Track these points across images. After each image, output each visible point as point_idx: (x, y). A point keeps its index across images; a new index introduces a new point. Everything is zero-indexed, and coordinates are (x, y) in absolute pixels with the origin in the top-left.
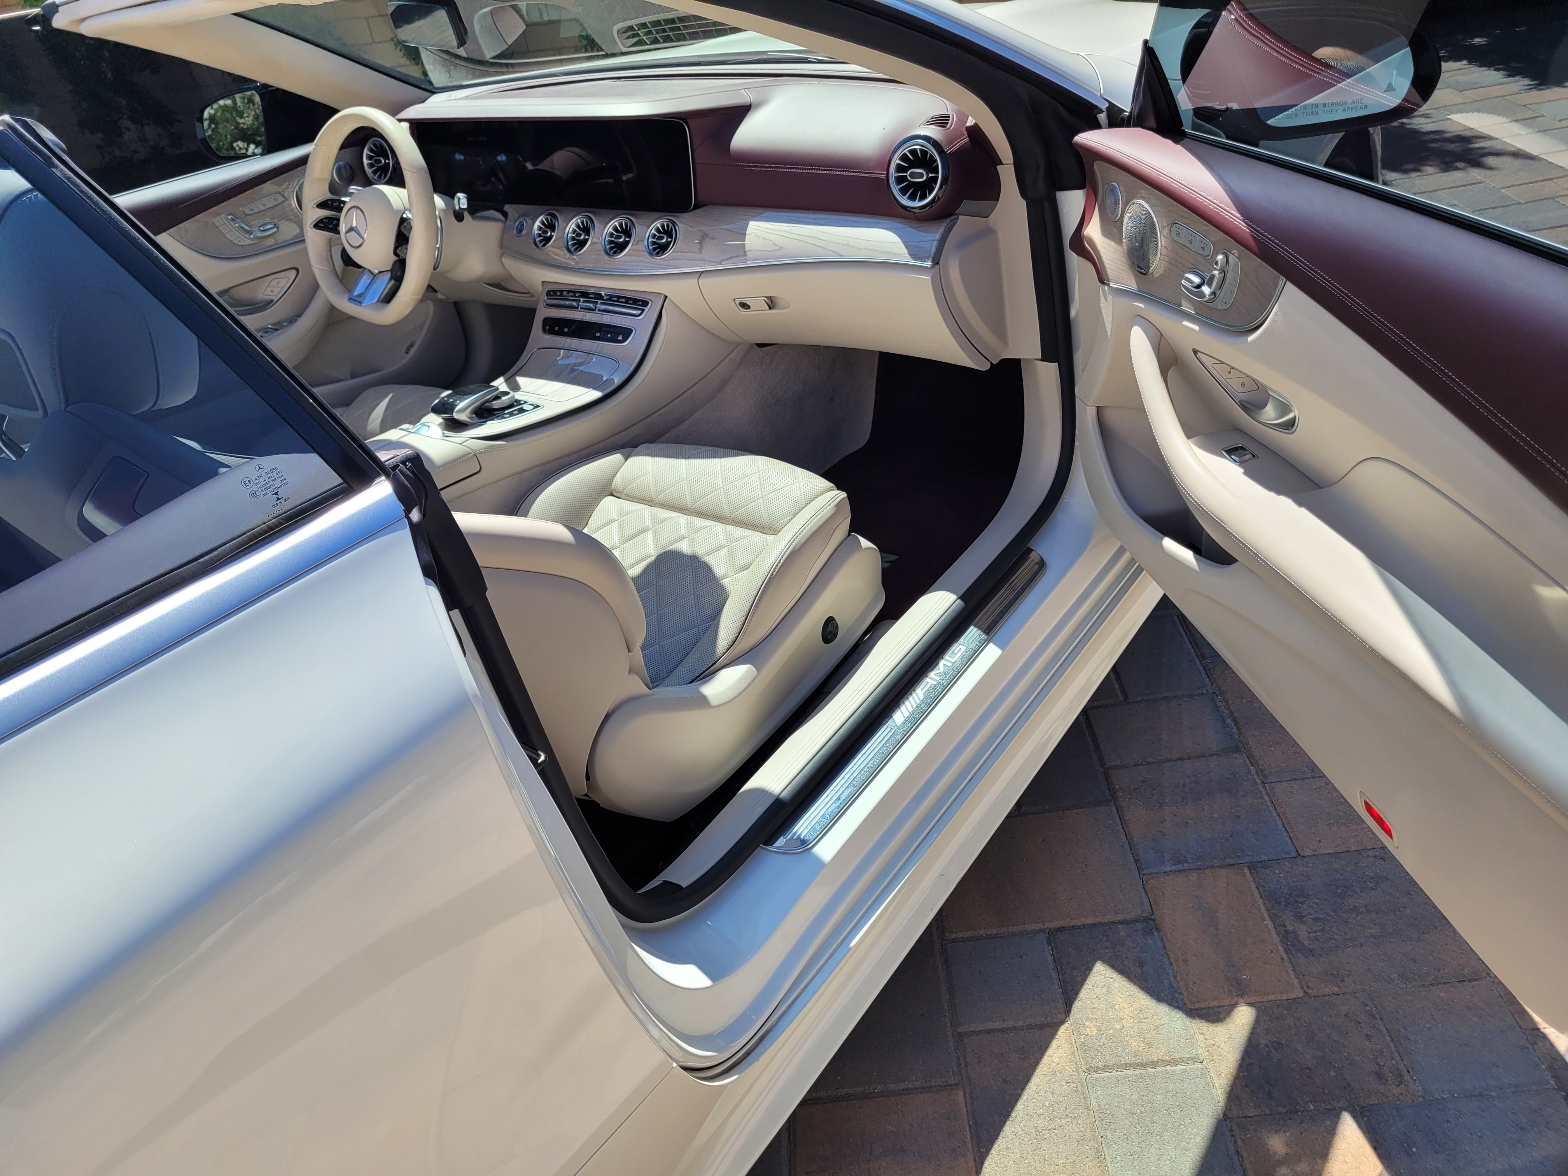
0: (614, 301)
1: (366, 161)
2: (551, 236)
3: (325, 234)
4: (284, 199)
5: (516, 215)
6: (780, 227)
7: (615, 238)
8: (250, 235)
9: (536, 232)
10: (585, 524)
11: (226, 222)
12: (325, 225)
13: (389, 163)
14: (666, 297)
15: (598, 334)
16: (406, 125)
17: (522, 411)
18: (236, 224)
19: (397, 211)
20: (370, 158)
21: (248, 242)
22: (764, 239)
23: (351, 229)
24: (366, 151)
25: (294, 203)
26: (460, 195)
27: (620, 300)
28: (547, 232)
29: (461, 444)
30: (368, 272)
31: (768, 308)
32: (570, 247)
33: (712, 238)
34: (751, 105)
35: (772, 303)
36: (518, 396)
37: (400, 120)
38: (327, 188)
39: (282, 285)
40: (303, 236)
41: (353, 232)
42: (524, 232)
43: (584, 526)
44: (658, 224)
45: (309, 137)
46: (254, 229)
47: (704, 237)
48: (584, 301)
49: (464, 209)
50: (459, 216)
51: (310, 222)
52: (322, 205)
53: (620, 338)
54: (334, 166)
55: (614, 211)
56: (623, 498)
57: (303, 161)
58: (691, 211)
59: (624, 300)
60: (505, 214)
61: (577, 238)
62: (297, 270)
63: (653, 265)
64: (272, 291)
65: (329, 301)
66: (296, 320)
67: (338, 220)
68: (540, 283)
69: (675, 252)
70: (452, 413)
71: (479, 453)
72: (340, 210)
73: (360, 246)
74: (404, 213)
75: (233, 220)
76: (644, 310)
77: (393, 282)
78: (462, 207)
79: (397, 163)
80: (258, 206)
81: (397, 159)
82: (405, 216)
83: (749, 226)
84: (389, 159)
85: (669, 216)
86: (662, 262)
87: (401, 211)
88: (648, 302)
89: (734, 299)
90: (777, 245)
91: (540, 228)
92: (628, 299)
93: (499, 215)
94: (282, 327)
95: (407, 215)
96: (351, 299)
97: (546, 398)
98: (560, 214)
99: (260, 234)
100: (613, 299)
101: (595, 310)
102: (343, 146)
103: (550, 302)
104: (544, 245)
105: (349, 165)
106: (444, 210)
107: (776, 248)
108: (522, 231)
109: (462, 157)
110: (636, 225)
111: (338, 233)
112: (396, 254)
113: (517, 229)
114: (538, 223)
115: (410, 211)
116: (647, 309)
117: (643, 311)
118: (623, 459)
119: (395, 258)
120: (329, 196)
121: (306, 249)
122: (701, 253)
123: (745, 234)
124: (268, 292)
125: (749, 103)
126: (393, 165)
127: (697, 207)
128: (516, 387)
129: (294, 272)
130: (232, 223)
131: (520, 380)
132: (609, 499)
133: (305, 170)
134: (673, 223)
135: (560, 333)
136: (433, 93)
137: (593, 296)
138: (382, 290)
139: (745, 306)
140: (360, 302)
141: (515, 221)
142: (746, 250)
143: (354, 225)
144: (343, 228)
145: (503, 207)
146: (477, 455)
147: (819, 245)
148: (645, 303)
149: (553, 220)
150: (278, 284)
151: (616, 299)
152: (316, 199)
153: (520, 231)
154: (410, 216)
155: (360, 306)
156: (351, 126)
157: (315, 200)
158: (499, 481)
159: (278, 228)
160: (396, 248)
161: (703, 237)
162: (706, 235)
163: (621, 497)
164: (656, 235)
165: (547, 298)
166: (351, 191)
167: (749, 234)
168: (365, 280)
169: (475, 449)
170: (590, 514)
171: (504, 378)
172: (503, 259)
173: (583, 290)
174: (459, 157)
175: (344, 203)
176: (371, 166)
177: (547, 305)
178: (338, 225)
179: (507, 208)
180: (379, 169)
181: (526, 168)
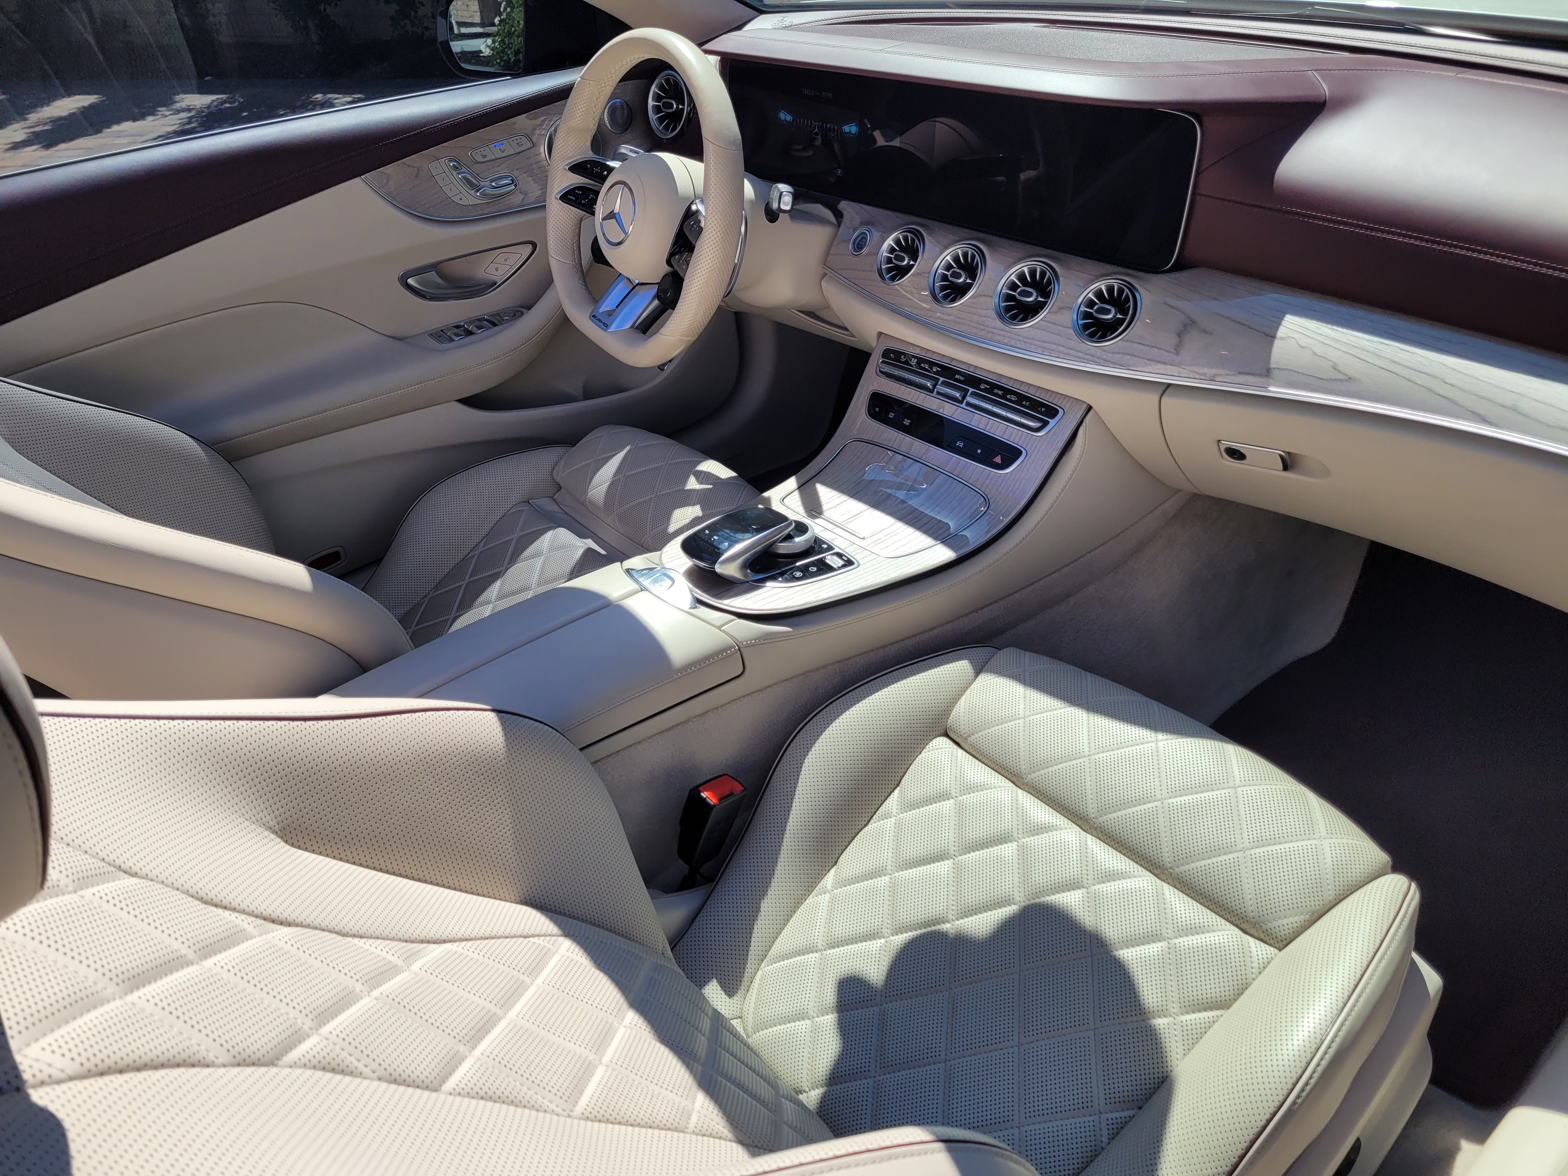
0: (997, 395)
1: (651, 102)
2: (909, 268)
3: (573, 212)
4: (530, 145)
5: (858, 220)
6: (1352, 338)
7: (1020, 294)
8: (477, 191)
9: (885, 254)
10: (896, 782)
11: (447, 170)
12: (577, 199)
13: (683, 109)
14: (1090, 408)
15: (960, 444)
16: (714, 59)
17: (824, 568)
18: (459, 174)
19: (684, 199)
20: (658, 98)
21: (472, 201)
22: (1315, 354)
23: (611, 216)
24: (654, 89)
25: (543, 149)
26: (783, 187)
27: (1008, 397)
28: (903, 260)
29: (719, 628)
30: (626, 280)
31: (1281, 466)
32: (937, 290)
33: (1205, 331)
34: (1325, 101)
35: (1288, 463)
36: (818, 528)
37: (707, 52)
38: (588, 143)
39: (511, 262)
40: (545, 201)
41: (614, 220)
42: (865, 251)
43: (893, 786)
44: (1102, 285)
45: (580, 59)
46: (482, 184)
47: (1188, 326)
48: (944, 384)
49: (784, 211)
50: (772, 215)
51: (556, 191)
52: (577, 168)
53: (998, 459)
54: (608, 103)
55: (1028, 247)
56: (966, 748)
57: (563, 94)
58: (1169, 271)
59: (1014, 398)
60: (839, 215)
61: (950, 279)
62: (534, 246)
63: (1081, 355)
64: (497, 269)
65: (563, 310)
66: (522, 314)
67: (597, 193)
68: (875, 334)
69: (1126, 341)
70: (715, 563)
71: (747, 646)
72: (603, 179)
73: (619, 244)
74: (692, 203)
75: (455, 168)
76: (1048, 422)
77: (656, 302)
78: (783, 207)
79: (694, 111)
80: (493, 152)
81: (694, 107)
82: (694, 207)
83: (1284, 323)
84: (684, 105)
85: (1128, 275)
86: (1099, 353)
87: (687, 199)
88: (1057, 412)
89: (1219, 441)
90: (1339, 372)
91: (892, 250)
92: (1022, 398)
93: (828, 214)
94: (502, 322)
95: (697, 206)
96: (594, 316)
97: (863, 544)
98: (929, 234)
99: (490, 191)
100: (996, 391)
101: (961, 402)
102: (625, 78)
103: (887, 369)
104: (893, 279)
105: (627, 104)
106: (751, 201)
107: (1338, 376)
108: (862, 248)
109: (789, 118)
110: (1061, 279)
111: (593, 214)
112: (669, 263)
113: (854, 243)
114: (890, 242)
115: (702, 201)
116: (1052, 422)
117: (1045, 424)
118: (972, 671)
119: (668, 269)
120: (590, 155)
121: (544, 221)
122: (1177, 353)
123: (1274, 337)
124: (491, 270)
125: (1323, 99)
126: (688, 114)
127: (1179, 267)
128: (814, 508)
129: (529, 248)
130: (455, 173)
131: (824, 493)
132: (941, 743)
133: (565, 105)
134: (1132, 289)
135: (897, 425)
136: (762, 12)
137: (962, 378)
138: (641, 311)
139: (1235, 454)
140: (606, 326)
141: (855, 230)
142: (1272, 365)
143: (616, 210)
144: (600, 210)
145: (839, 202)
146: (742, 650)
147: (1441, 392)
148: (1052, 412)
149: (917, 241)
150: (506, 260)
151: (1000, 393)
152: (571, 157)
153: (859, 245)
154: (701, 208)
155: (605, 331)
156: (637, 57)
157: (568, 159)
158: (769, 687)
159: (516, 186)
160: (671, 255)
161: (1185, 326)
162: (1194, 323)
163: (962, 744)
164: (1096, 304)
165: (883, 362)
166: (623, 151)
167: (1282, 338)
168: (619, 291)
169: (740, 639)
170: (906, 766)
171: (798, 480)
172: (823, 283)
173: (945, 362)
174: (785, 116)
175: (611, 170)
176: (657, 109)
177: (880, 371)
178: (594, 201)
179: (844, 205)
180: (667, 116)
181: (875, 141)
